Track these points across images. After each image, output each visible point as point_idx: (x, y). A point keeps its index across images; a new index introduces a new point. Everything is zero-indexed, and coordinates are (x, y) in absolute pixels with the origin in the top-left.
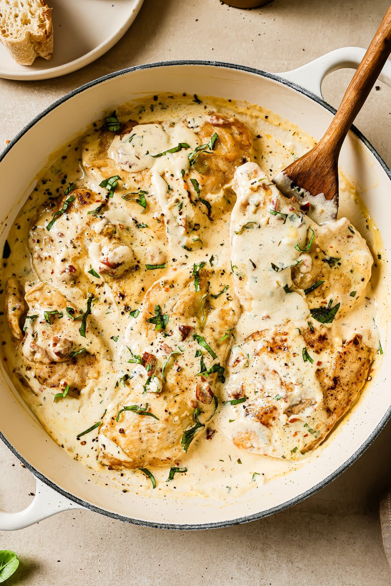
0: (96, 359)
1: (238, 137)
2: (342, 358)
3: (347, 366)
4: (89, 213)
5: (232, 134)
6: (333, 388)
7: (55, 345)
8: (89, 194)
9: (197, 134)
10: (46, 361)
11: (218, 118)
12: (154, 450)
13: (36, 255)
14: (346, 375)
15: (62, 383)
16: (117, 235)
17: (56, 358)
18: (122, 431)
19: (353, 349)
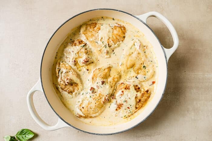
0: (78, 85)
1: (123, 30)
2: (143, 95)
3: (143, 97)
4: (81, 46)
5: (122, 30)
6: (139, 102)
7: (67, 80)
8: (82, 41)
9: (112, 28)
10: (64, 84)
11: (118, 25)
12: (91, 113)
13: (65, 56)
14: (143, 99)
15: (68, 90)
16: (88, 53)
17: (67, 84)
18: (83, 108)
19: (146, 93)
